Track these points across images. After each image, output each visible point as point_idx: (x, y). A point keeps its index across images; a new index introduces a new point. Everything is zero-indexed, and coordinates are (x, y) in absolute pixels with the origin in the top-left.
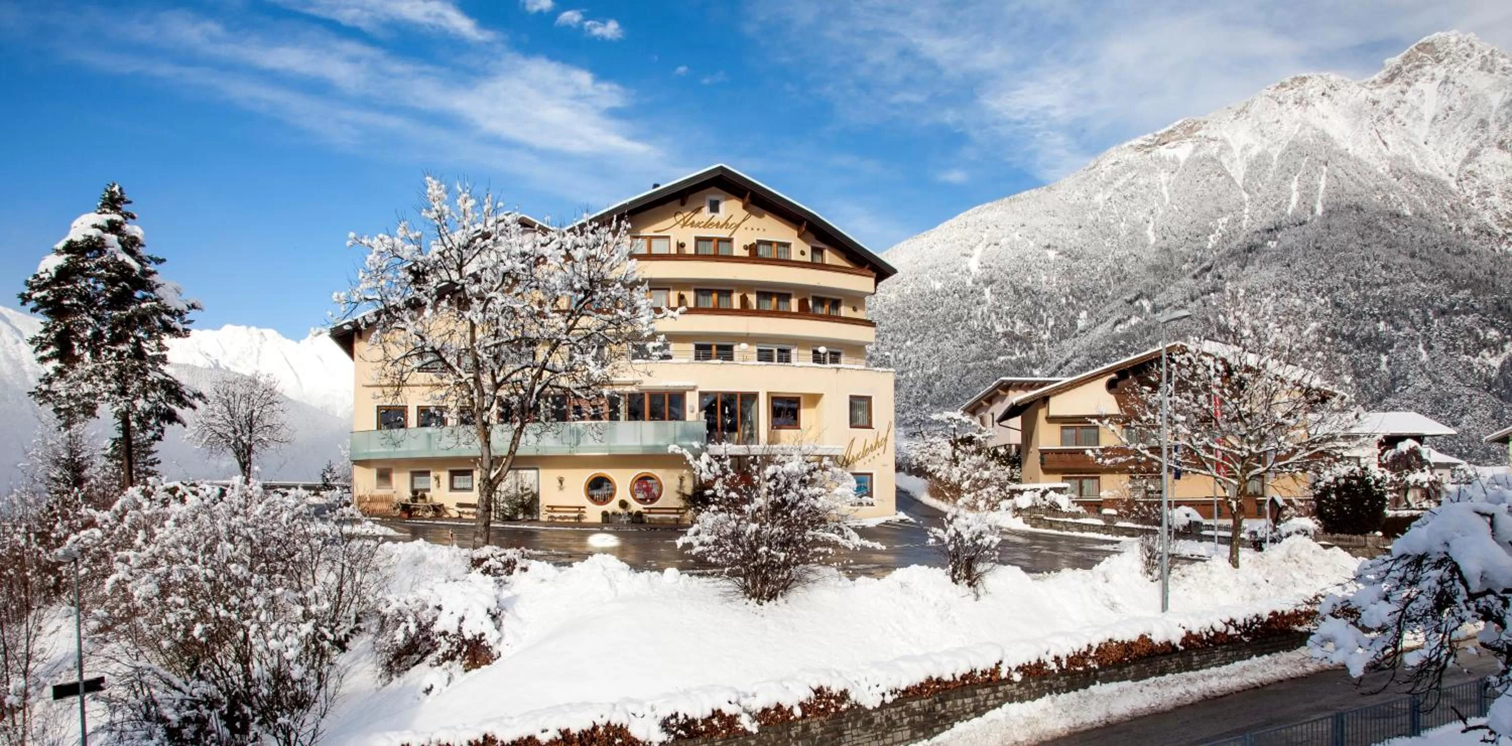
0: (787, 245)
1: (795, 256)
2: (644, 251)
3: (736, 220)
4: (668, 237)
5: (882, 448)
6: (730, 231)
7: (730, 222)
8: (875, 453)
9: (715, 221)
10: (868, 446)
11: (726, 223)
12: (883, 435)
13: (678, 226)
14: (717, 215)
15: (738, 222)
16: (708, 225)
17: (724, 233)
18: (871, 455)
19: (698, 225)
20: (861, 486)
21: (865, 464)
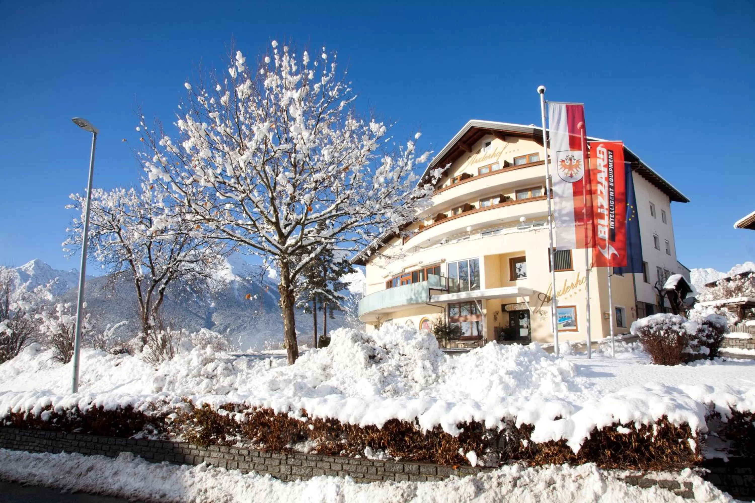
0: (536, 155)
3: (499, 150)
5: (584, 285)
6: (496, 158)
7: (496, 153)
8: (576, 289)
9: (488, 155)
11: (494, 154)
12: (583, 274)
13: (470, 165)
14: (489, 151)
15: (500, 151)
16: (484, 159)
17: (493, 160)
18: (572, 291)
19: (479, 160)
20: (565, 317)
21: (566, 298)
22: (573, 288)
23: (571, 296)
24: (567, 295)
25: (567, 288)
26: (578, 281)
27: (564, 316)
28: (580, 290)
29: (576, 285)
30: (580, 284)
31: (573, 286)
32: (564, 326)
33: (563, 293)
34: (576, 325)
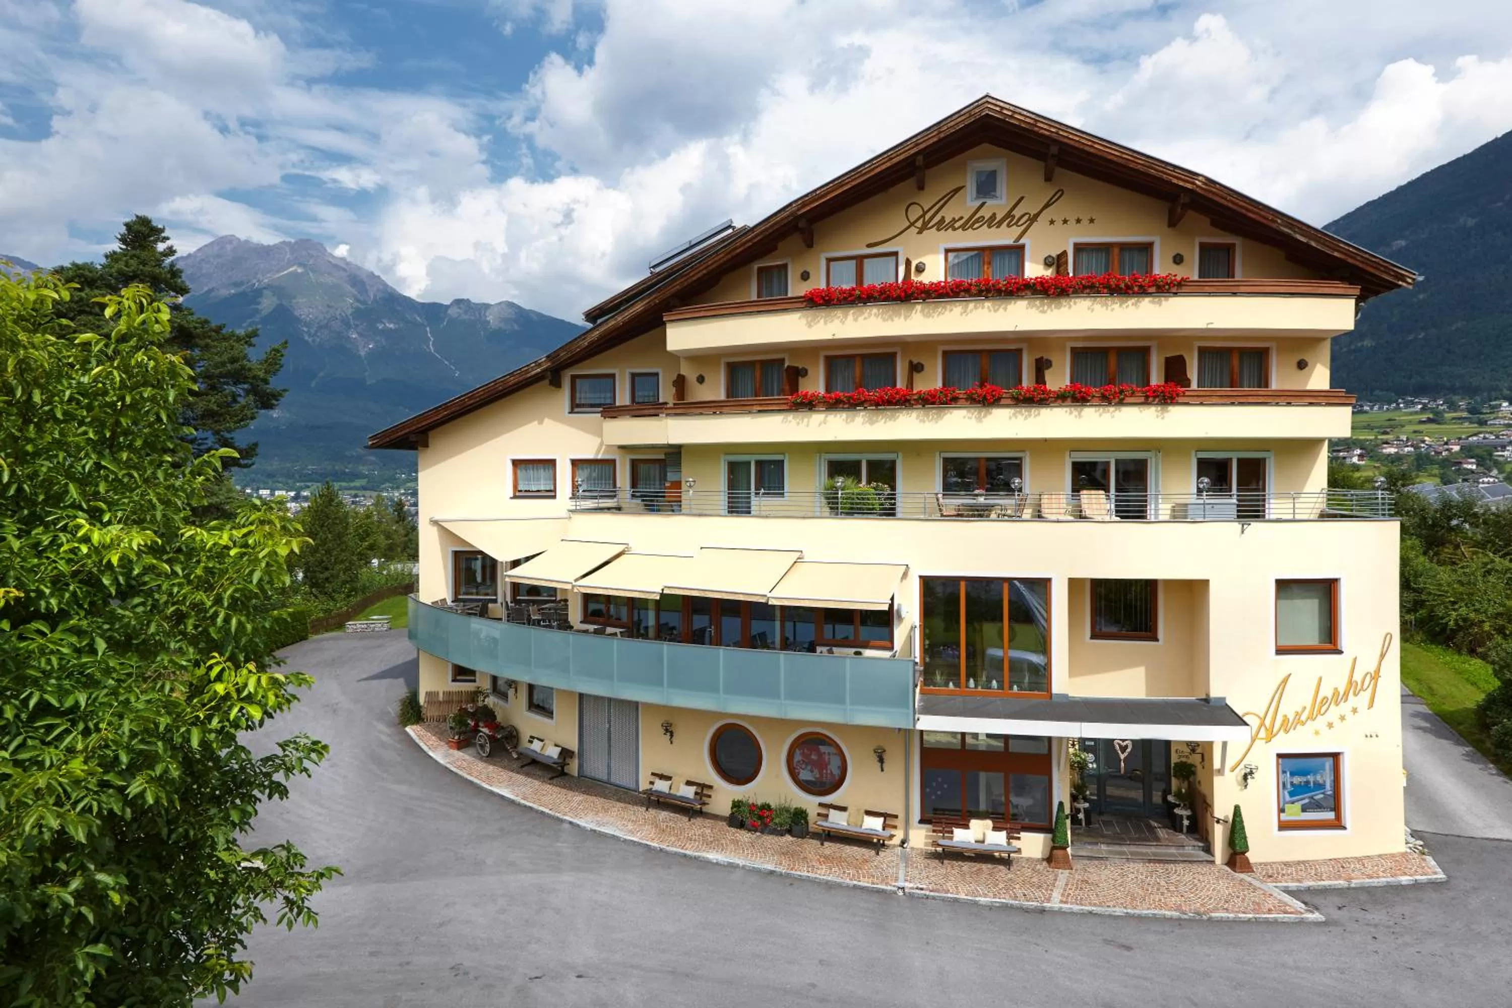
0: (1146, 249)
1: (1161, 267)
2: (848, 283)
4: (895, 254)
5: (1365, 696)
6: (1016, 231)
7: (1017, 212)
8: (1345, 708)
9: (986, 213)
10: (1326, 691)
11: (1009, 215)
12: (1367, 665)
13: (913, 230)
14: (990, 202)
16: (970, 223)
17: (1004, 237)
18: (1334, 713)
19: (952, 226)
20: (1307, 782)
21: (1317, 733)
22: (1337, 704)
23: (1330, 725)
24: (1321, 722)
25: (1322, 703)
26: (1350, 682)
27: (1303, 779)
28: (1355, 711)
29: (1346, 694)
30: (1355, 695)
31: (1338, 698)
32: (1304, 809)
33: (1311, 718)
34: (1337, 808)
